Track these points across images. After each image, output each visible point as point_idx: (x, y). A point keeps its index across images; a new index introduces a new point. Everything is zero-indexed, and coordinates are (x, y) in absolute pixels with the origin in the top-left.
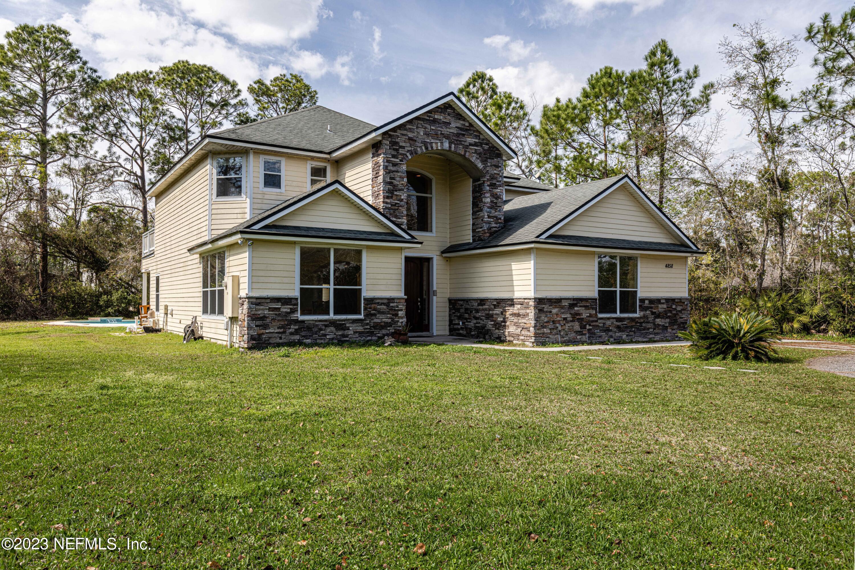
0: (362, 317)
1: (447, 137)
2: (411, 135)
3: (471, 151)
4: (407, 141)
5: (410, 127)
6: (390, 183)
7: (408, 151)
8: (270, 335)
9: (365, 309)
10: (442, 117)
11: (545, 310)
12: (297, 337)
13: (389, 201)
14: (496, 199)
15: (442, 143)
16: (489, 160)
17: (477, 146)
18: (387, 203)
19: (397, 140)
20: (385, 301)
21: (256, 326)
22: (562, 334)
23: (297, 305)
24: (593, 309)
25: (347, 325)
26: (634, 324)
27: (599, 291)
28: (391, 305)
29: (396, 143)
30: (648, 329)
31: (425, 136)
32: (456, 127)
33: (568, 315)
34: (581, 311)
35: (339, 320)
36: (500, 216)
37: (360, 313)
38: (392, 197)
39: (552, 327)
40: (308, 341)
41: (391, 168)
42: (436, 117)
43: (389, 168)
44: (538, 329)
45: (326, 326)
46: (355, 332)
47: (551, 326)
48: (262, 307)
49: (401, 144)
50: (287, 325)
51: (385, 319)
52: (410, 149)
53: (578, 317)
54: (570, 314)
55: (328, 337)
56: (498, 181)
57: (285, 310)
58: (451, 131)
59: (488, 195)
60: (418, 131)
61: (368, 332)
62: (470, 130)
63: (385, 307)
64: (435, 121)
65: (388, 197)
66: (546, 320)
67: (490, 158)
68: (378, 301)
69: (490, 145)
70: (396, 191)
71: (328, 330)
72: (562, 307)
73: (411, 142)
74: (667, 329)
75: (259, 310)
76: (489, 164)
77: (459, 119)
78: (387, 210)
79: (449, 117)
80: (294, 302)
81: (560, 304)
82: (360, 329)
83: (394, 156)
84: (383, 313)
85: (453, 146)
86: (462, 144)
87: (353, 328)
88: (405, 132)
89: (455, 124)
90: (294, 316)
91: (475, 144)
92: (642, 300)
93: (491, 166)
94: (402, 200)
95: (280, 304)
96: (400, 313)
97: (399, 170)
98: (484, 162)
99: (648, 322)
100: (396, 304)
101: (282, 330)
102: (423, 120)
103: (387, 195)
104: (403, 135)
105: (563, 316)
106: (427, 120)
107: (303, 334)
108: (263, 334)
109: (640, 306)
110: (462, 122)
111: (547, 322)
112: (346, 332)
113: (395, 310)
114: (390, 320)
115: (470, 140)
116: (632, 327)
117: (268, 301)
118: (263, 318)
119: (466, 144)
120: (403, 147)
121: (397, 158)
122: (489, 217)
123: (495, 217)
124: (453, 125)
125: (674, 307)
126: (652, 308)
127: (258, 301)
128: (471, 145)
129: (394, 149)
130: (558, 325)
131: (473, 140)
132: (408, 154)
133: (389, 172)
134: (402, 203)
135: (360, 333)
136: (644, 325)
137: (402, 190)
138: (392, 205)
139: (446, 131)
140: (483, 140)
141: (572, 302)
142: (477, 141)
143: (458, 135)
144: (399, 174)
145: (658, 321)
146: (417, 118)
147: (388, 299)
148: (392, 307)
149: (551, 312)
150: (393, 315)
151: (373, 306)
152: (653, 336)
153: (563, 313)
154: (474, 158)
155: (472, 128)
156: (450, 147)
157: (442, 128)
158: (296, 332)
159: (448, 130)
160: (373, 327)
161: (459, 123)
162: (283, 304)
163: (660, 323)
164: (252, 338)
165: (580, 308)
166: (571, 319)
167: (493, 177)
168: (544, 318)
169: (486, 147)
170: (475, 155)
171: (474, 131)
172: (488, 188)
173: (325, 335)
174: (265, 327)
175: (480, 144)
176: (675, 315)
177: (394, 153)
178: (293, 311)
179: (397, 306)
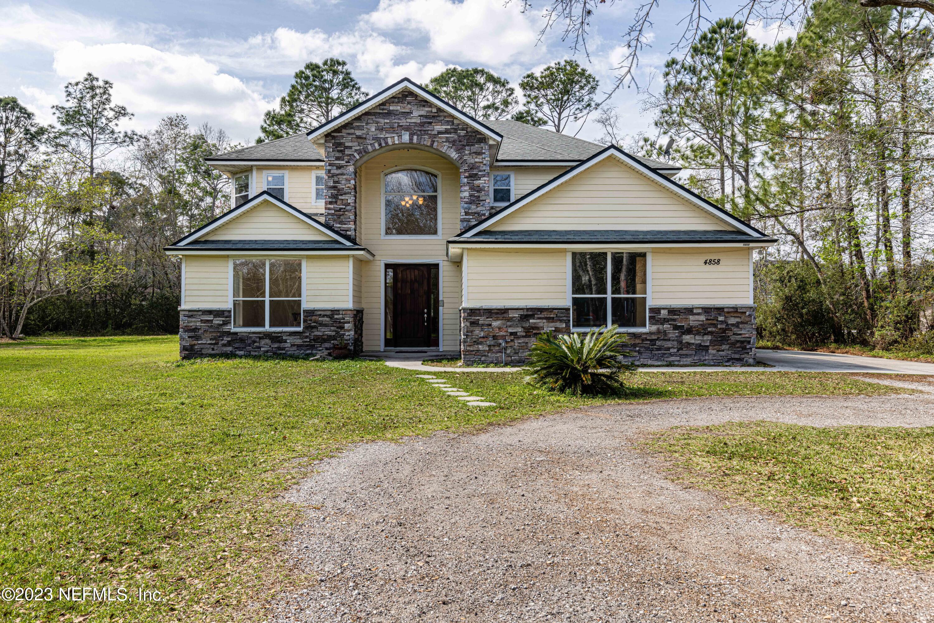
0: (300, 329)
1: (407, 129)
2: (358, 133)
3: (440, 140)
4: (355, 140)
5: (357, 124)
6: (334, 187)
7: (356, 151)
8: (202, 346)
9: (305, 321)
10: (399, 108)
11: (480, 322)
12: (230, 349)
13: (332, 206)
14: (478, 191)
15: (400, 136)
16: (467, 148)
17: (450, 133)
18: (329, 209)
19: (341, 141)
20: (329, 313)
21: (189, 337)
22: (508, 352)
23: (230, 317)
24: (561, 321)
25: (284, 338)
26: (637, 341)
27: (573, 298)
28: (336, 317)
29: (340, 144)
30: (668, 349)
31: (377, 132)
32: (420, 116)
33: (519, 330)
34: (541, 325)
35: (274, 333)
36: (484, 212)
37: (299, 325)
38: (336, 203)
39: (492, 343)
40: (242, 353)
41: (334, 171)
42: (391, 108)
43: (332, 172)
44: (470, 346)
45: (260, 338)
46: (292, 345)
47: (490, 341)
48: (194, 319)
49: (347, 144)
50: (220, 337)
51: (328, 332)
52: (358, 148)
53: (534, 332)
54: (522, 327)
55: (262, 349)
56: (481, 171)
57: (217, 322)
58: (413, 121)
59: (467, 188)
60: (368, 127)
61: (307, 346)
62: (439, 116)
63: (328, 319)
64: (390, 114)
65: (331, 203)
66: (482, 334)
67: (468, 145)
68: (319, 313)
69: (469, 130)
70: (342, 195)
71: (263, 342)
72: (510, 319)
73: (359, 140)
74: (707, 351)
75: (191, 322)
76: (467, 152)
77: (424, 106)
78: (330, 217)
79: (409, 106)
80: (226, 314)
81: (505, 315)
82: (299, 341)
83: (338, 159)
84: (326, 325)
85: (415, 137)
86: (428, 134)
87: (290, 340)
88: (352, 131)
89: (417, 113)
90: (226, 328)
91: (447, 132)
92: (656, 311)
93: (470, 154)
94: (349, 204)
95: (212, 316)
96: (347, 326)
97: (345, 172)
98: (459, 150)
99: (669, 340)
100: (341, 316)
101: (214, 342)
102: (375, 114)
103: (330, 200)
104: (349, 134)
105: (510, 330)
106: (380, 113)
107: (237, 345)
108: (195, 345)
109: (650, 318)
110: (427, 109)
111: (483, 337)
112: (282, 345)
113: (340, 322)
114: (334, 333)
115: (439, 128)
116: (635, 345)
117: (200, 313)
118: (195, 330)
119: (433, 133)
120: (350, 148)
121: (343, 160)
122: (467, 214)
123: (475, 213)
124: (415, 113)
125: (721, 318)
126: (674, 320)
127: (191, 313)
128: (440, 133)
129: (339, 151)
130: (501, 341)
131: (443, 128)
132: (356, 154)
133: (333, 176)
134: (348, 208)
135: (299, 346)
136: (658, 343)
137: (350, 193)
138: (336, 211)
139: (404, 122)
140: (458, 125)
141: (525, 313)
142: (449, 127)
143: (422, 124)
144: (344, 177)
145: (687, 338)
146: (367, 114)
147: (332, 311)
148: (337, 319)
149: (490, 325)
150: (337, 328)
151: (314, 318)
152: (678, 358)
153: (510, 326)
154: (445, 148)
155: (441, 114)
156: (411, 139)
157: (399, 119)
158: (229, 344)
159: (409, 120)
160: (314, 340)
161: (424, 111)
162: (215, 316)
163: (693, 341)
164: (184, 348)
165: (538, 321)
166: (524, 334)
167: (472, 167)
168: (478, 333)
169: (463, 133)
170: (447, 144)
171: (445, 117)
172: (466, 180)
173: (260, 348)
174: (198, 338)
175: (455, 131)
176: (724, 330)
177: (338, 154)
178: (226, 323)
179: (344, 319)
